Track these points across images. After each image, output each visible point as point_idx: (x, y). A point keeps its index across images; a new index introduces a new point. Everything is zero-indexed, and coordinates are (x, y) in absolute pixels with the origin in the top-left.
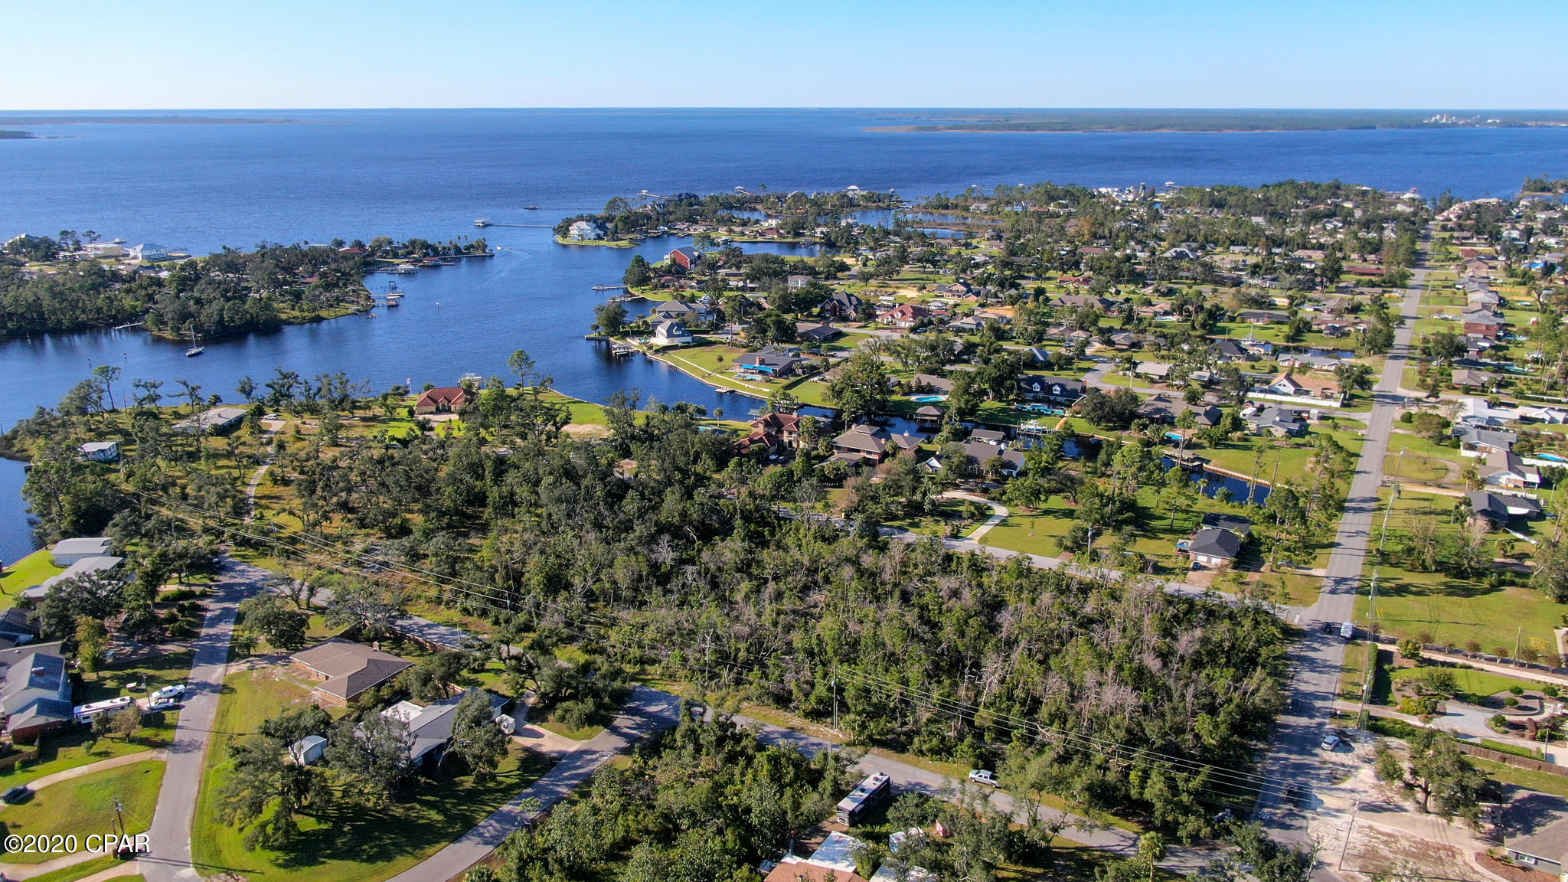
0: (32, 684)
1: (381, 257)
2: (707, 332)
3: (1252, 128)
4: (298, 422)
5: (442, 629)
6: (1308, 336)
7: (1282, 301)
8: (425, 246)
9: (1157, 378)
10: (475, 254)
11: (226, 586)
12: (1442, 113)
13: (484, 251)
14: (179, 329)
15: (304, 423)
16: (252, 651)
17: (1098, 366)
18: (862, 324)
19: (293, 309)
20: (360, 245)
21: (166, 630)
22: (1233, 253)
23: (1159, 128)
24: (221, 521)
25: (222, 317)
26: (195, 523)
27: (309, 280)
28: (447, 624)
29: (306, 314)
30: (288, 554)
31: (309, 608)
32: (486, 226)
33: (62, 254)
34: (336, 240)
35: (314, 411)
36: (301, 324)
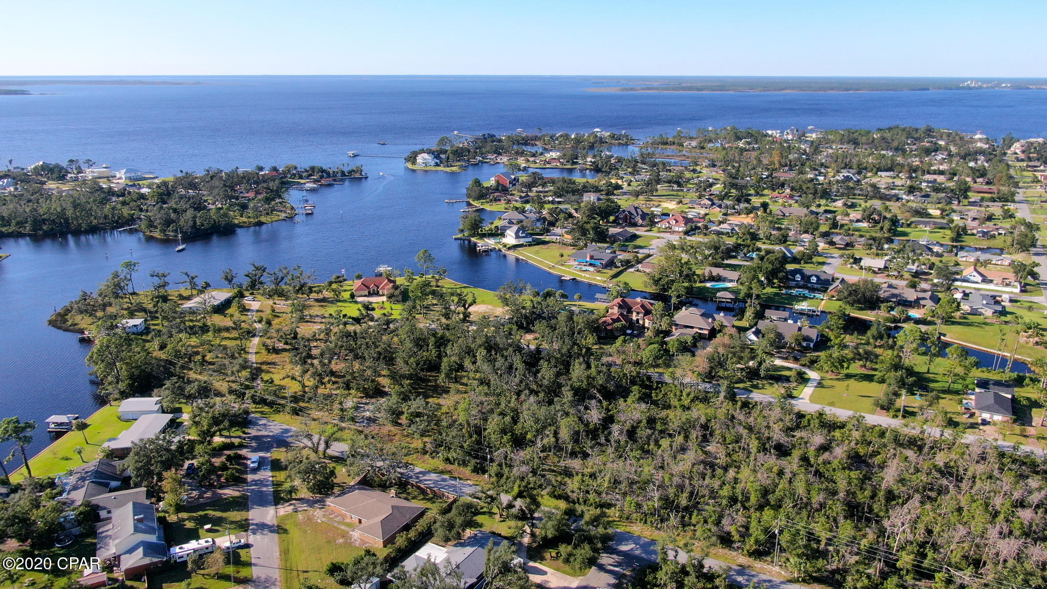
0: (137, 530)
1: (291, 178)
2: (542, 235)
3: (847, 90)
4: (271, 302)
5: (433, 476)
6: (966, 238)
7: (936, 212)
8: (321, 170)
9: (876, 270)
10: (355, 177)
11: (256, 438)
12: (972, 80)
13: (361, 174)
14: (165, 231)
15: (275, 303)
16: (294, 496)
17: (829, 261)
18: (648, 228)
19: (242, 216)
20: (275, 169)
21: (221, 476)
22: (881, 177)
23: (784, 89)
24: (241, 385)
25: (195, 223)
26: (221, 385)
27: (248, 195)
28: (435, 471)
29: (251, 220)
30: (296, 412)
31: (325, 457)
32: (356, 156)
33: (69, 175)
34: (258, 166)
35: (281, 294)
36: (248, 227)
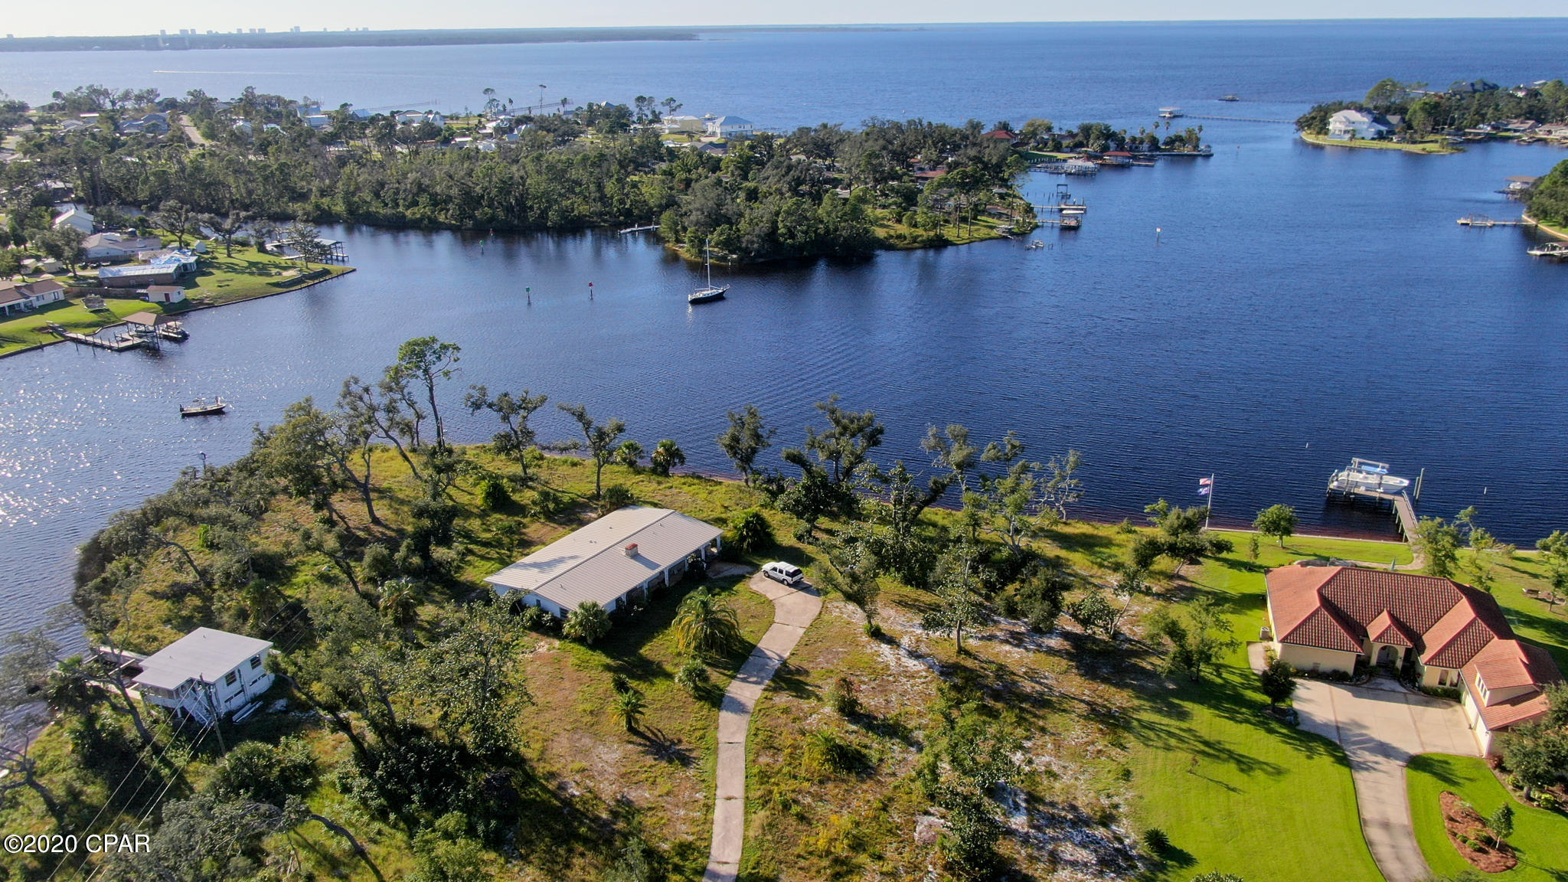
1: (1036, 148)
8: (1108, 135)
10: (1180, 153)
13: (1196, 147)
14: (703, 242)
19: (899, 221)
20: (1005, 127)
25: (774, 223)
27: (930, 174)
29: (920, 231)
32: (1175, 117)
34: (970, 120)
36: (909, 250)
